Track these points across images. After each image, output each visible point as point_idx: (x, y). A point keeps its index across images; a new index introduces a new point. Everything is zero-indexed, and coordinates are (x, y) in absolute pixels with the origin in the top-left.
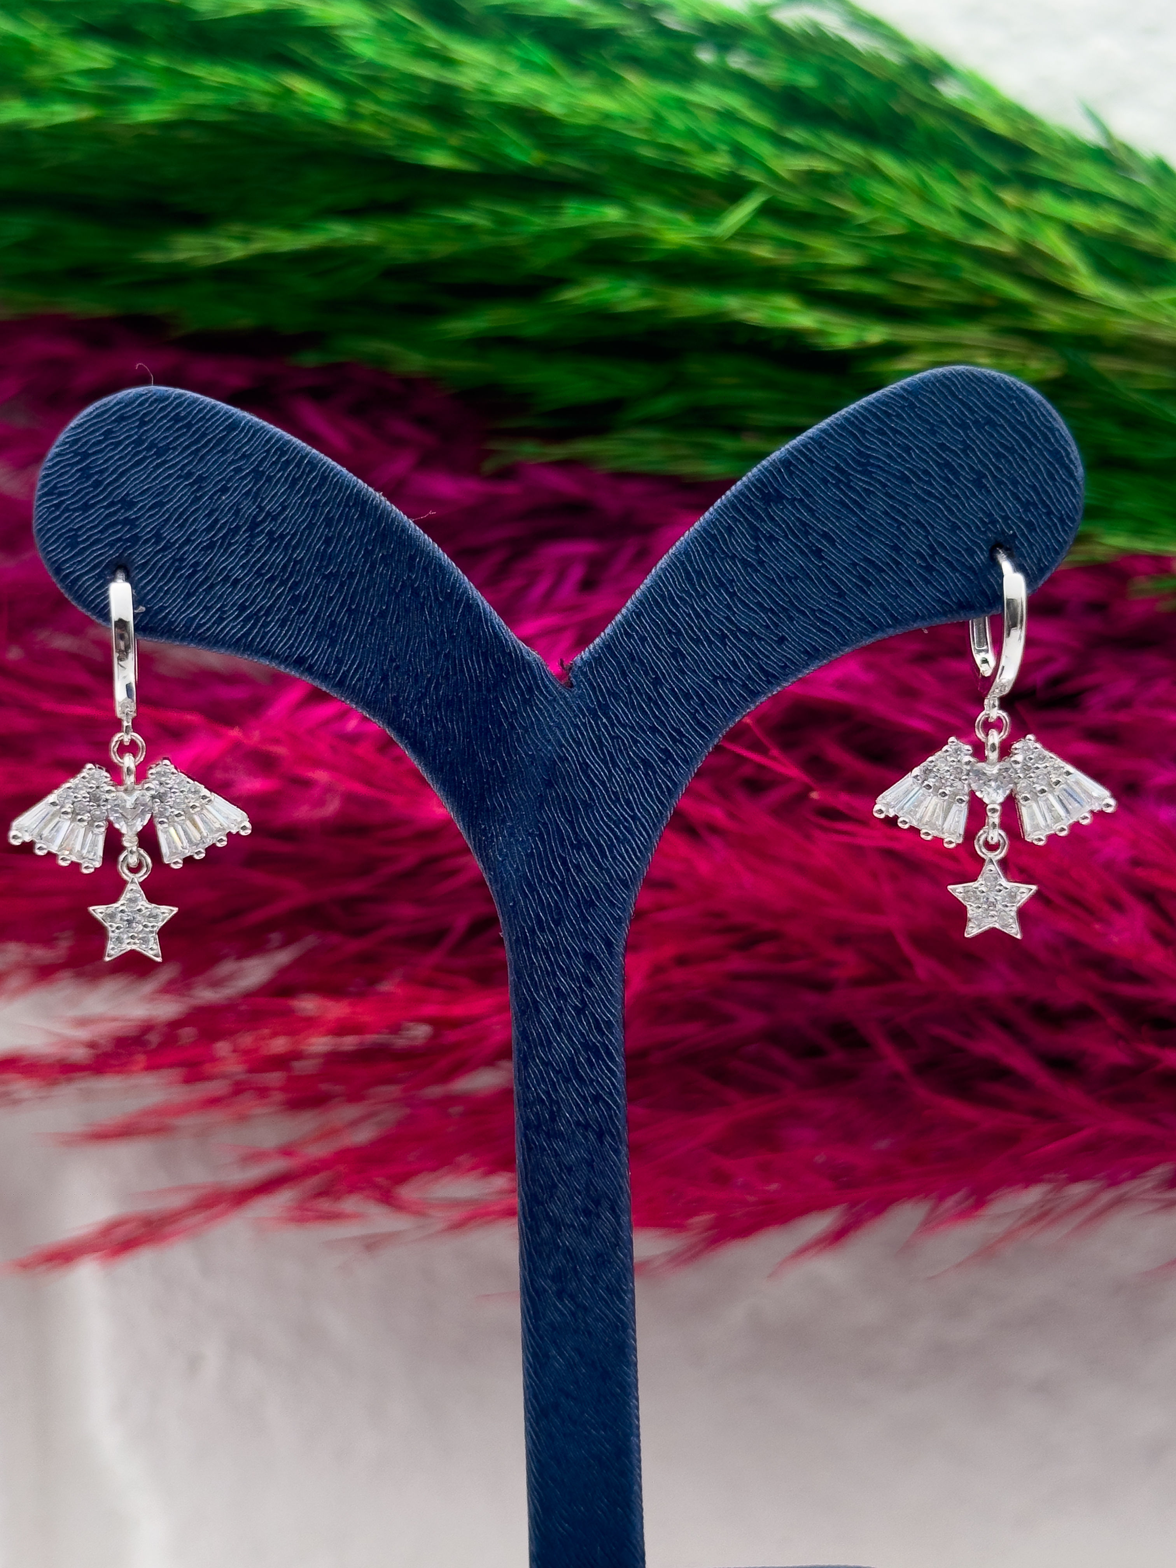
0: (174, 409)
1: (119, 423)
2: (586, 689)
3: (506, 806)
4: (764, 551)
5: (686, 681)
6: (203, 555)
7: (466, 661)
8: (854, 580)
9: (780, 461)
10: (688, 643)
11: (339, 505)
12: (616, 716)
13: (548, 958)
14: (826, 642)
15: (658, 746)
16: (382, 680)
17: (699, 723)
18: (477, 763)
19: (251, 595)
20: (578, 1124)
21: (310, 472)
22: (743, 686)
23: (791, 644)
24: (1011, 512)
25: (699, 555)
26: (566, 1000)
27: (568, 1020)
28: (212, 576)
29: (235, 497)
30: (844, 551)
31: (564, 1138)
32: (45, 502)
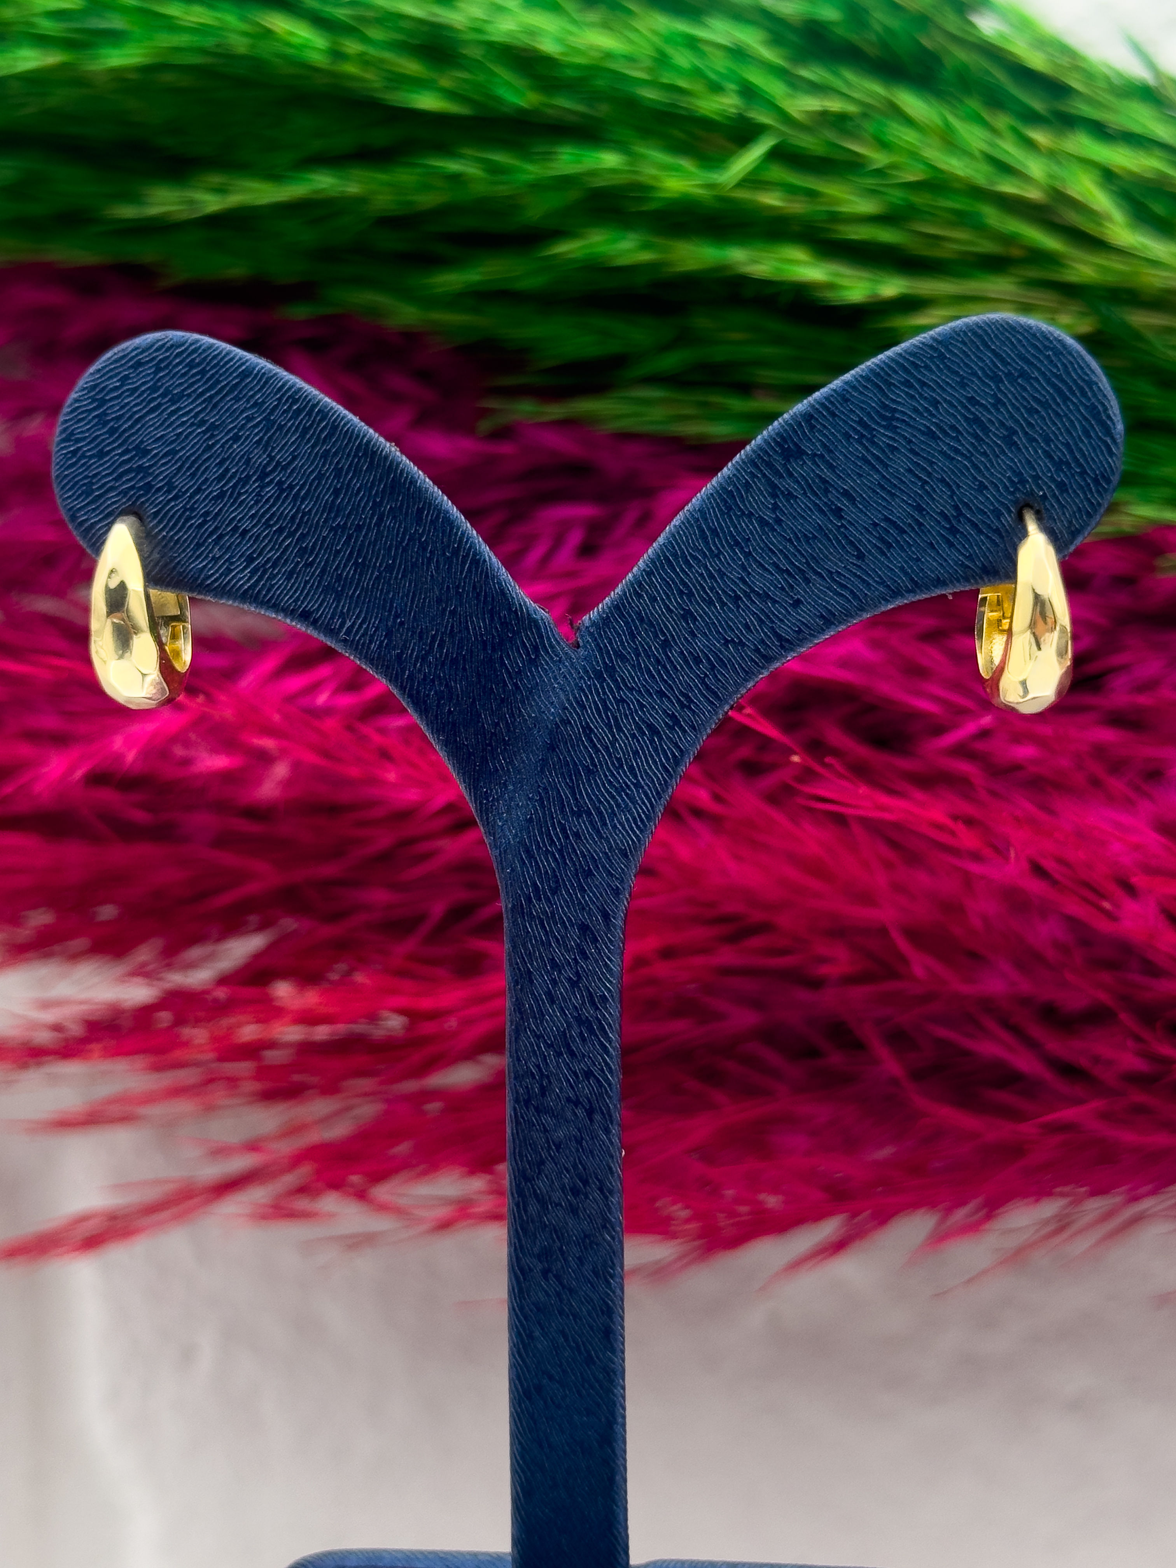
0: (189, 355)
1: (136, 369)
2: (593, 651)
3: (508, 769)
4: (781, 509)
5: (696, 644)
6: (213, 504)
7: (471, 618)
8: (874, 542)
9: (801, 415)
10: (699, 605)
11: (349, 455)
12: (623, 680)
13: (543, 927)
14: (842, 606)
15: (665, 712)
16: (386, 636)
17: (708, 688)
18: (480, 724)
19: (258, 546)
20: (569, 1100)
21: (321, 421)
22: (755, 651)
23: (806, 607)
24: (1042, 471)
25: (714, 512)
26: (560, 972)
27: (561, 993)
28: (221, 526)
29: (247, 446)
30: (864, 509)
31: (553, 1114)
32: (62, 449)
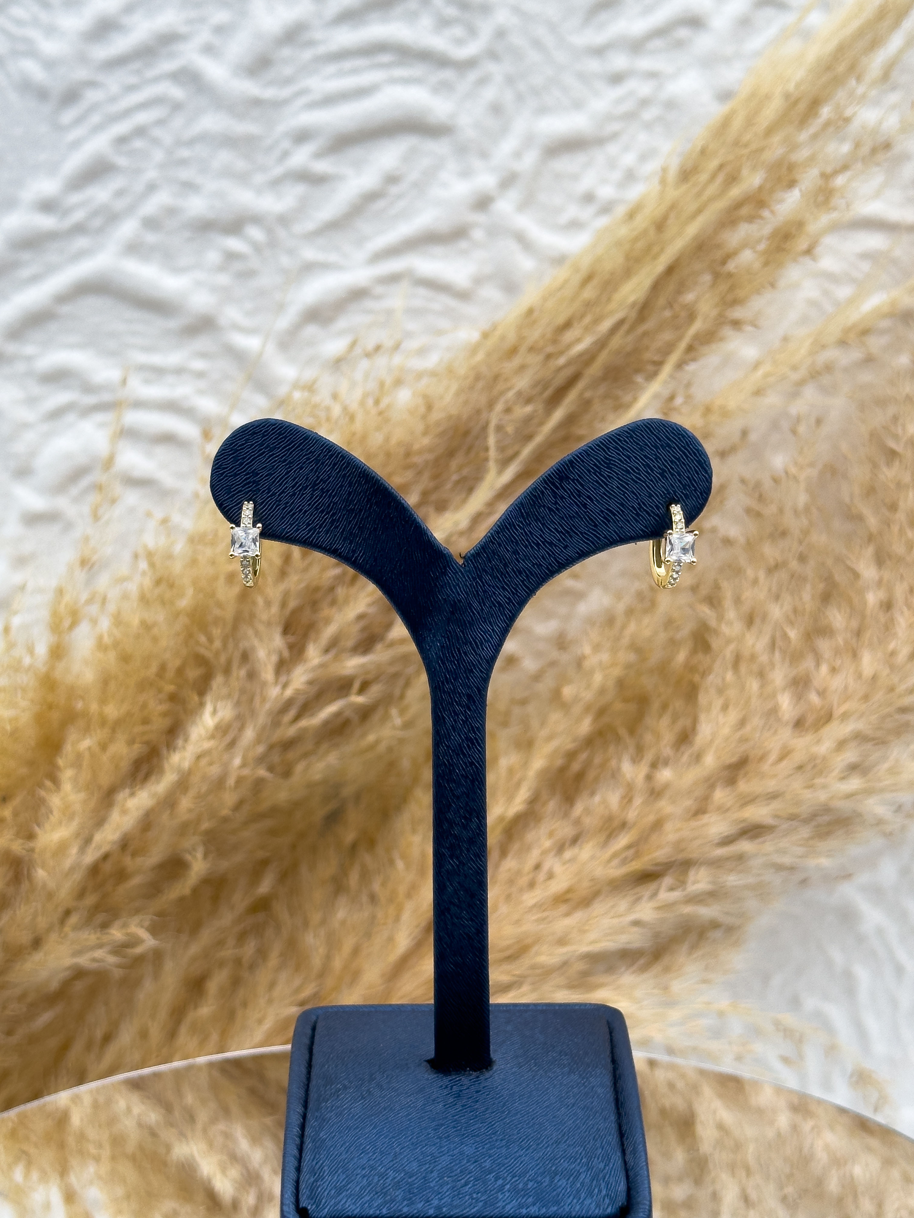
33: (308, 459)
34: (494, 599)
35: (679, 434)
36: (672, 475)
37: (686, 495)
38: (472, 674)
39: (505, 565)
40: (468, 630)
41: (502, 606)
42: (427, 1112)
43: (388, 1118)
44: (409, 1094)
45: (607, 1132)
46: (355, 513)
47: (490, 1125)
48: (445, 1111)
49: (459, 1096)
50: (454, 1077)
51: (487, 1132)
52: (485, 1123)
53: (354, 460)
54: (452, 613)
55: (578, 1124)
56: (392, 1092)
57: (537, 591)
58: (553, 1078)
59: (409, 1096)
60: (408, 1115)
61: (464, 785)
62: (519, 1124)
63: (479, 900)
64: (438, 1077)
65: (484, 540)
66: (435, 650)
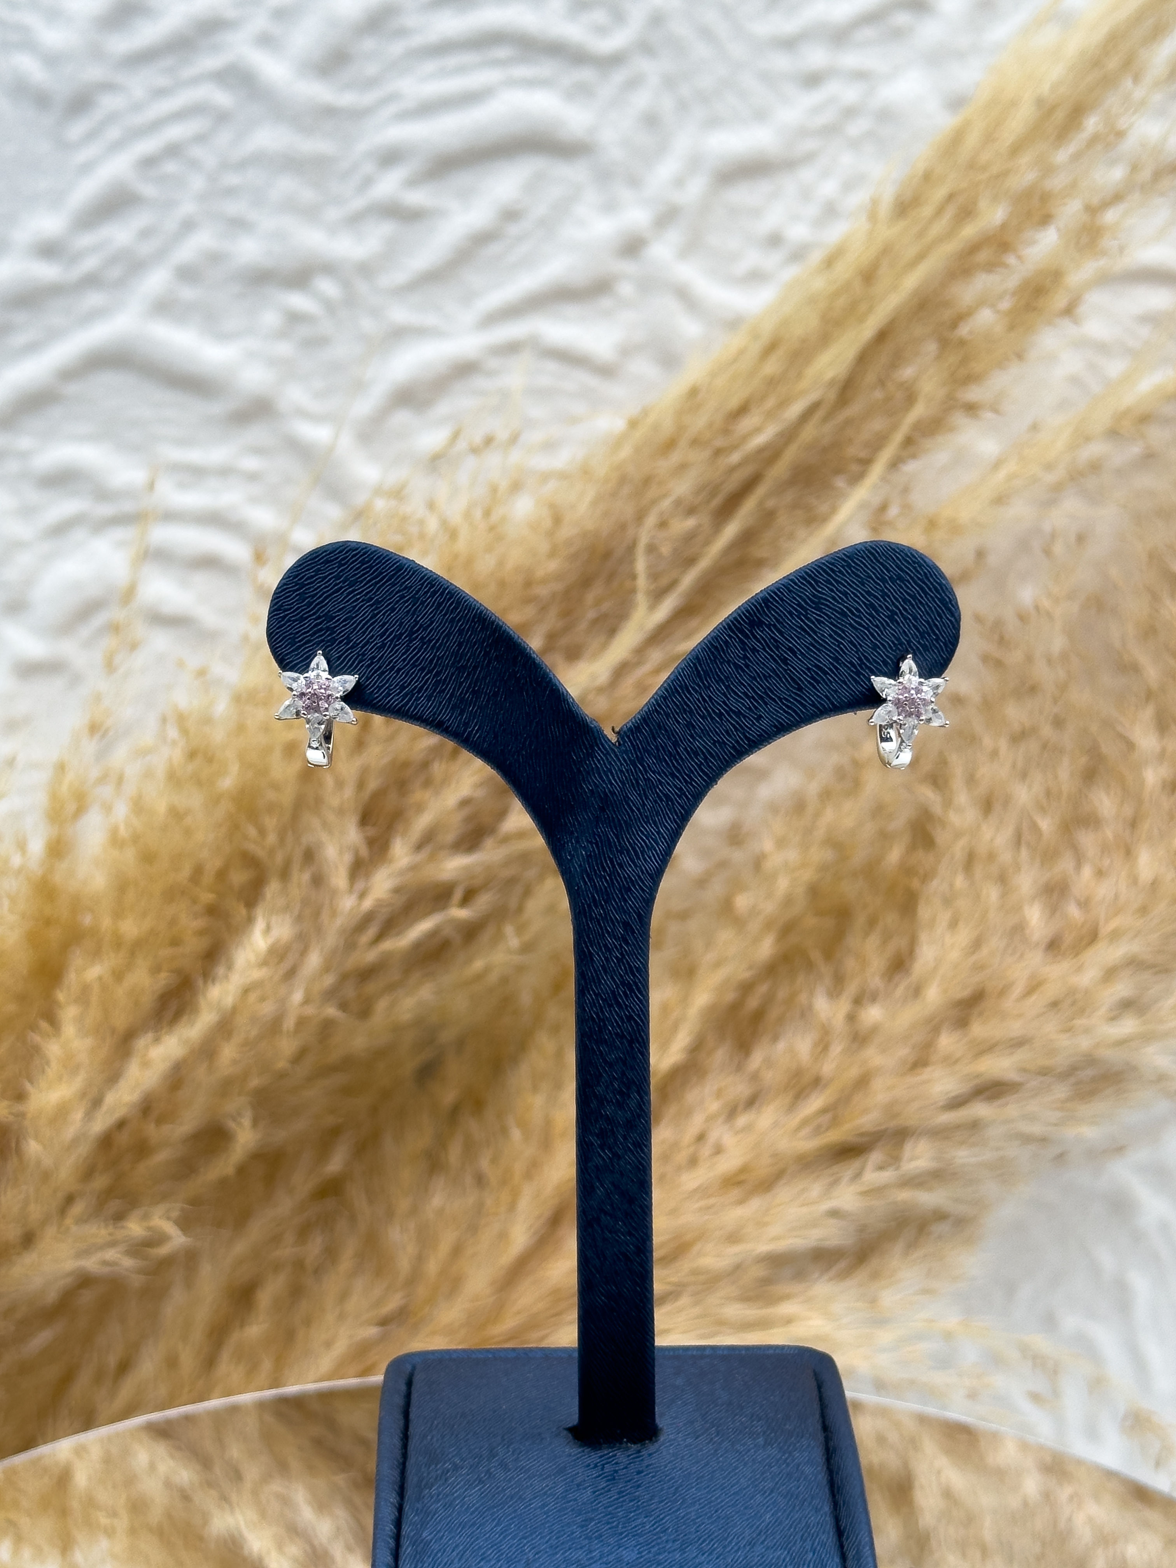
33: (402, 597)
34: (660, 790)
35: (914, 562)
36: (905, 618)
37: (925, 647)
38: (631, 893)
39: (676, 744)
40: (625, 834)
41: (672, 801)
42: (571, 1501)
43: (517, 1510)
44: (544, 1476)
45: (820, 1530)
46: (468, 671)
47: (658, 1519)
48: (595, 1501)
49: (614, 1479)
50: (606, 1452)
51: (655, 1529)
52: (652, 1515)
53: (466, 598)
54: (602, 809)
55: (780, 1516)
56: (521, 1474)
57: (719, 779)
58: (743, 1453)
59: (544, 1479)
60: (544, 1506)
61: (619, 1047)
62: (697, 1518)
63: (641, 1207)
64: (583, 1451)
65: (646, 709)
66: (579, 860)
